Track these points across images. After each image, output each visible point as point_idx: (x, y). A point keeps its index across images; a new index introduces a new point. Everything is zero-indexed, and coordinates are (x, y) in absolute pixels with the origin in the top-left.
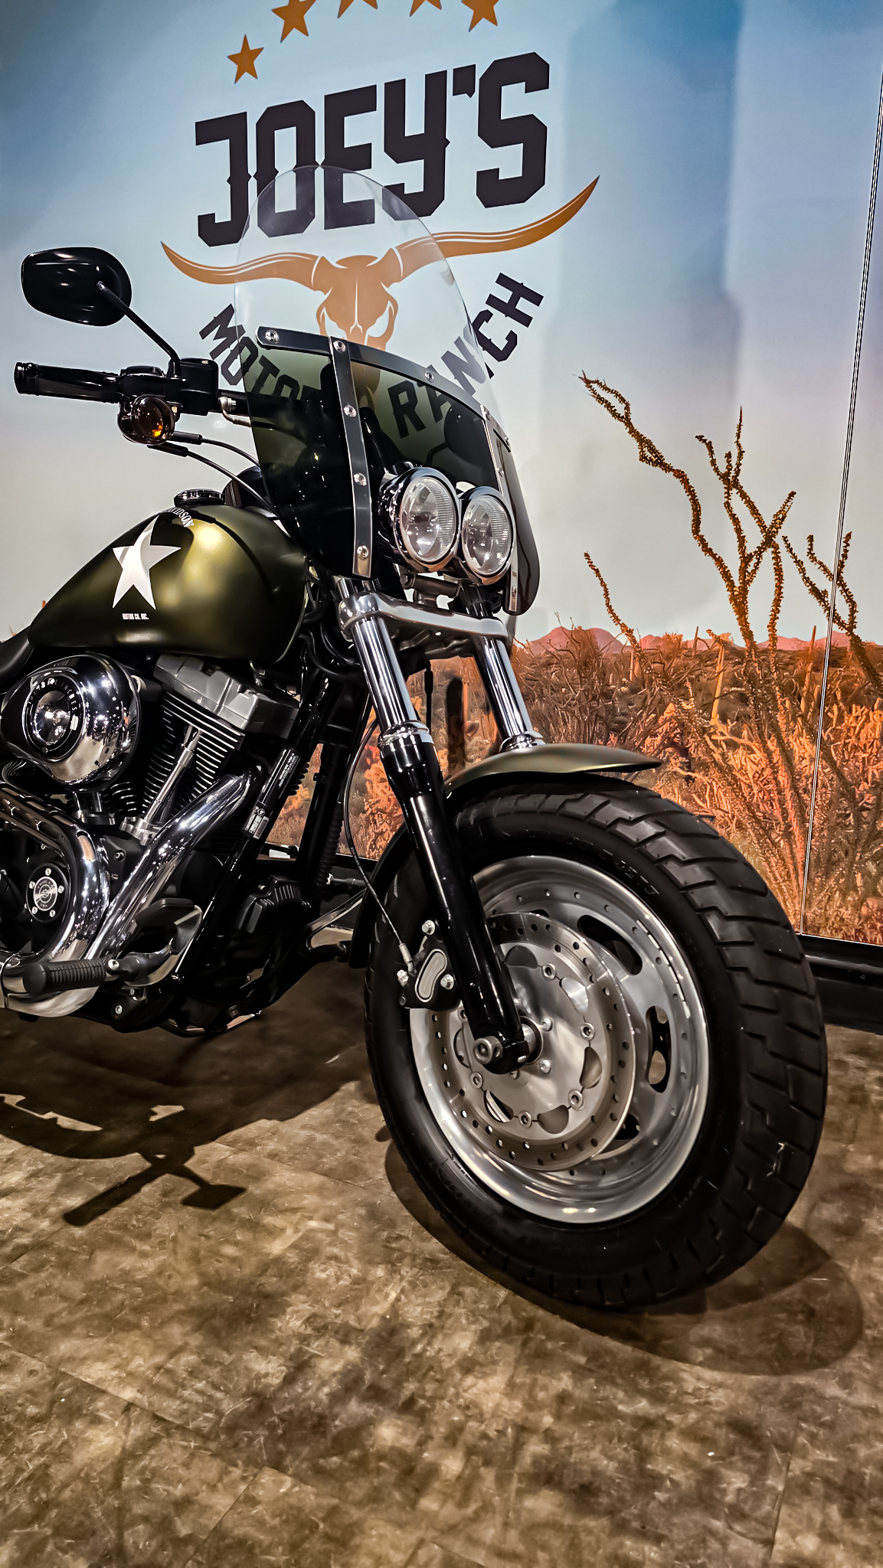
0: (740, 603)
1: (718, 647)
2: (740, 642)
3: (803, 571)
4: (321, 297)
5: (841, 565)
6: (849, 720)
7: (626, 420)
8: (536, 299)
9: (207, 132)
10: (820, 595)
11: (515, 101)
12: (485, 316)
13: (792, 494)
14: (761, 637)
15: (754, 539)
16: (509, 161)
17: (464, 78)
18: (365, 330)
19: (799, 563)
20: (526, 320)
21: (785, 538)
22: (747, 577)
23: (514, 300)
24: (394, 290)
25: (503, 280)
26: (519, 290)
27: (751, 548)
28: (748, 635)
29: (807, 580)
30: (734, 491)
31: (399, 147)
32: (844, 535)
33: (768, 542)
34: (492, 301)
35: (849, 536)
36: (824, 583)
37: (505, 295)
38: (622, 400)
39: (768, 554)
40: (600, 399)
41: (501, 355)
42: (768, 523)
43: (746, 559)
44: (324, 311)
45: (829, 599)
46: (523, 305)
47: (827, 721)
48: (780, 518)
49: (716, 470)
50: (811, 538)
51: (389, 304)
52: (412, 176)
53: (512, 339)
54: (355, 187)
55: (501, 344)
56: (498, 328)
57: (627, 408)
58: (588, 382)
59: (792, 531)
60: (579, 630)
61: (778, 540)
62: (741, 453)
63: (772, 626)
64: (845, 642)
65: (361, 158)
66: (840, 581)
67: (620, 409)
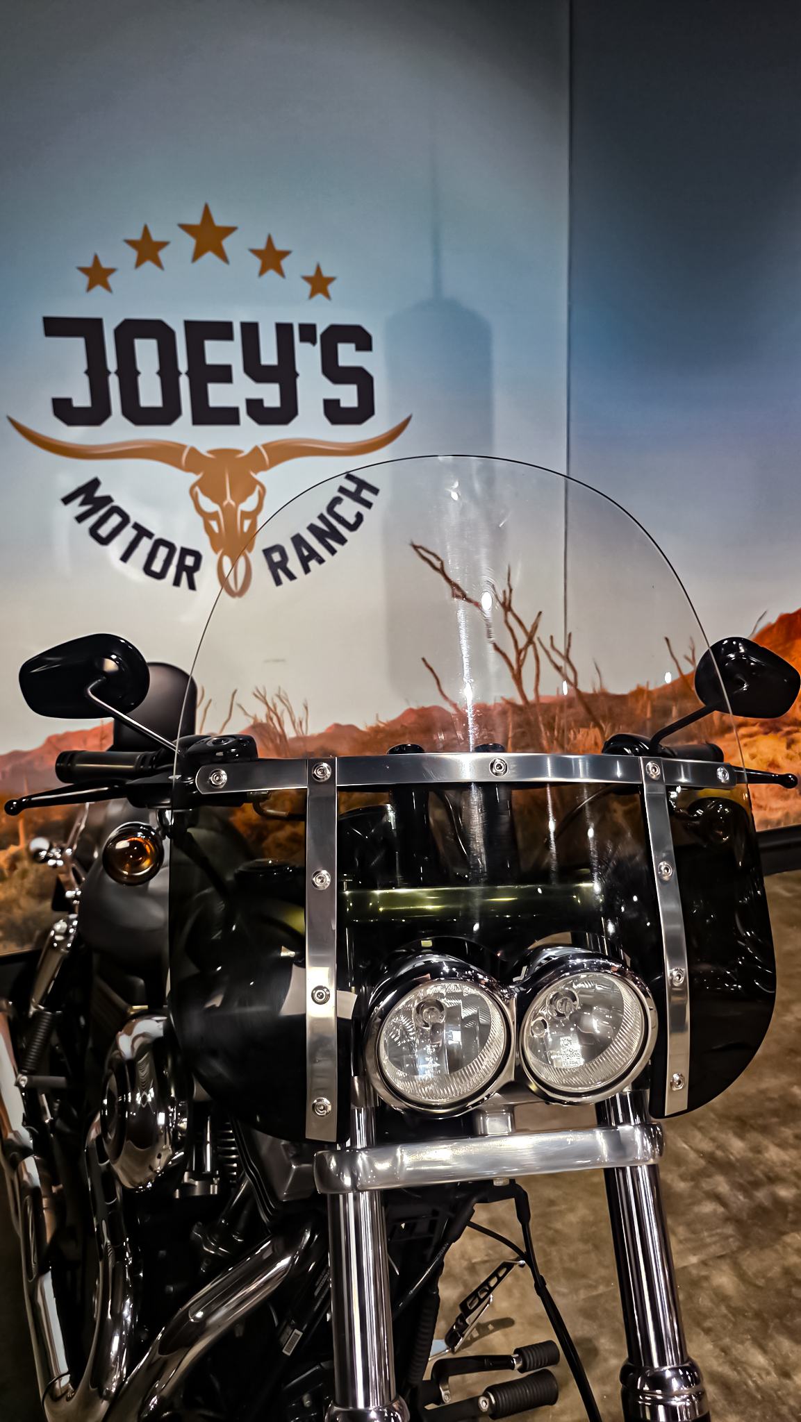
0: (518, 678)
1: (508, 706)
2: (520, 702)
3: (549, 656)
4: (193, 478)
5: (568, 651)
6: (579, 737)
7: (442, 571)
8: (375, 491)
9: (56, 327)
10: (558, 668)
11: (347, 355)
12: (337, 501)
13: (540, 613)
14: (531, 697)
15: (522, 640)
16: (348, 396)
17: (308, 332)
18: (237, 505)
19: (547, 652)
20: (368, 505)
21: (539, 639)
22: (520, 665)
23: (359, 491)
24: (260, 476)
25: (349, 477)
26: (362, 484)
27: (521, 645)
28: (524, 697)
29: (552, 661)
30: (510, 614)
31: (256, 371)
32: (568, 633)
33: (530, 641)
34: (342, 490)
35: (570, 635)
36: (560, 662)
37: (352, 487)
38: (438, 559)
39: (530, 648)
40: (424, 558)
41: (352, 527)
42: (529, 629)
43: (519, 652)
44: (197, 489)
45: (563, 670)
46: (365, 494)
47: (569, 739)
48: (535, 627)
49: (498, 600)
50: (552, 638)
51: (258, 488)
52: (271, 395)
53: (359, 517)
54: (218, 395)
55: (352, 520)
56: (348, 509)
57: (442, 564)
58: (415, 547)
59: (542, 635)
60: (423, 709)
61: (535, 640)
62: (511, 590)
63: (536, 690)
64: (574, 694)
65: (223, 375)
66: (567, 658)
67: (438, 564)
